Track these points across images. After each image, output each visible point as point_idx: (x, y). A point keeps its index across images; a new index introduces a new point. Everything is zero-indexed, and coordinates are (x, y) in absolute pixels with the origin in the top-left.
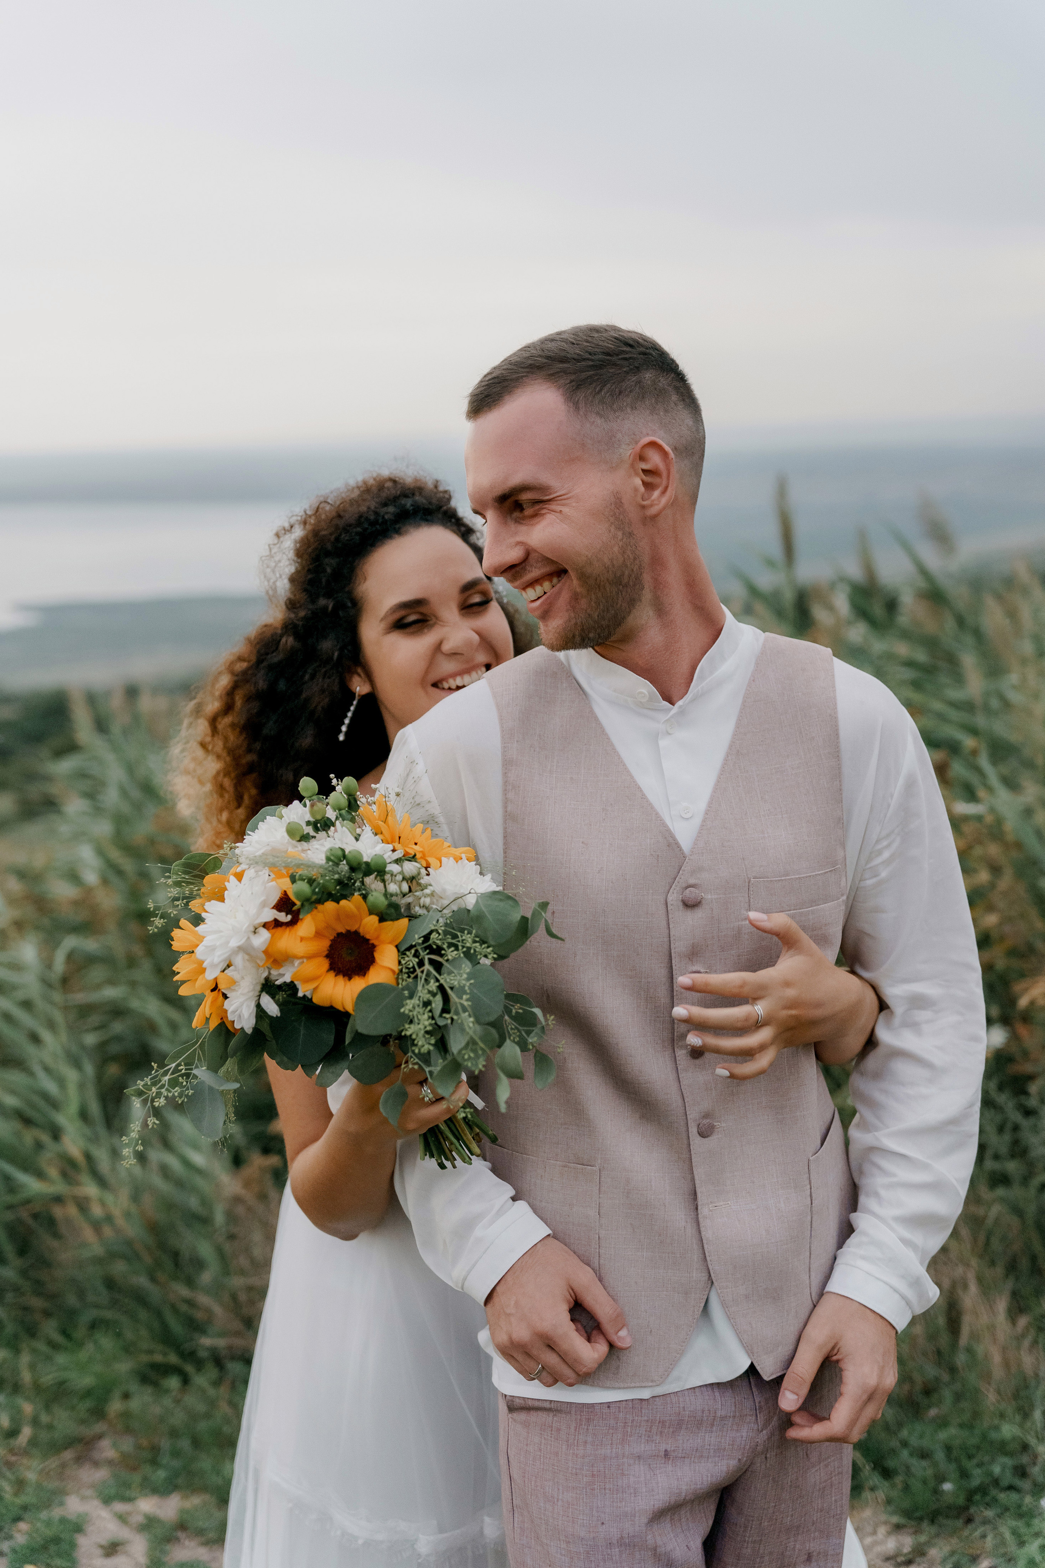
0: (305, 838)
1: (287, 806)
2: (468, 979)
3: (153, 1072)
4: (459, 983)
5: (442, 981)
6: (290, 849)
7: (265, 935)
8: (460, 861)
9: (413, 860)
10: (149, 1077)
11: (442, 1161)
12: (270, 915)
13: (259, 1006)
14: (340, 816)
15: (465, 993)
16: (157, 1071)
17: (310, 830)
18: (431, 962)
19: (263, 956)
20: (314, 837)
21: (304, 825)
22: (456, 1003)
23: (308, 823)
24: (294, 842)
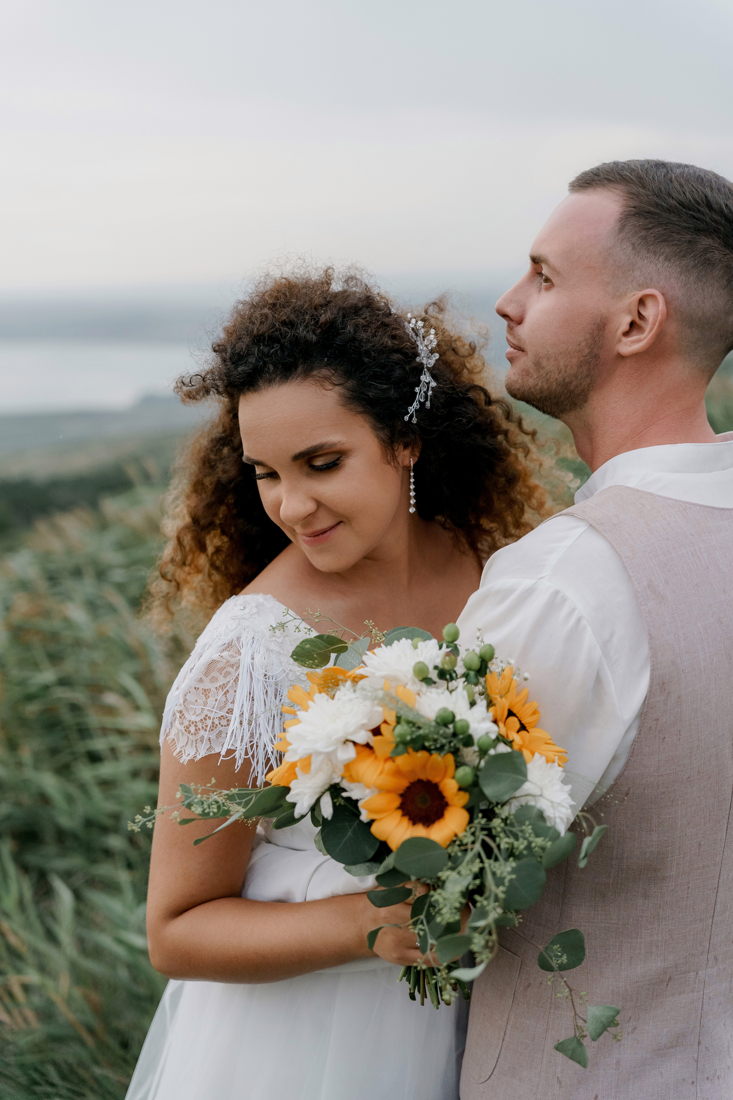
0: (427, 681)
1: (425, 640)
2: (510, 873)
3: (208, 785)
4: (502, 873)
5: (486, 865)
6: (409, 687)
7: (350, 753)
8: (550, 764)
9: (509, 744)
10: (203, 787)
11: (414, 993)
12: (363, 737)
13: (318, 801)
14: (466, 676)
15: (503, 884)
16: (212, 787)
17: (434, 675)
18: (484, 844)
19: (341, 767)
20: (435, 683)
21: (431, 668)
22: (491, 891)
23: (436, 667)
24: (416, 680)
